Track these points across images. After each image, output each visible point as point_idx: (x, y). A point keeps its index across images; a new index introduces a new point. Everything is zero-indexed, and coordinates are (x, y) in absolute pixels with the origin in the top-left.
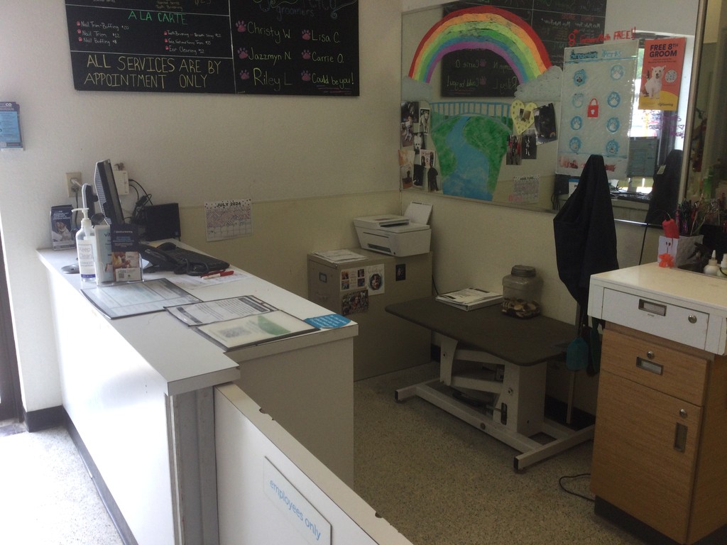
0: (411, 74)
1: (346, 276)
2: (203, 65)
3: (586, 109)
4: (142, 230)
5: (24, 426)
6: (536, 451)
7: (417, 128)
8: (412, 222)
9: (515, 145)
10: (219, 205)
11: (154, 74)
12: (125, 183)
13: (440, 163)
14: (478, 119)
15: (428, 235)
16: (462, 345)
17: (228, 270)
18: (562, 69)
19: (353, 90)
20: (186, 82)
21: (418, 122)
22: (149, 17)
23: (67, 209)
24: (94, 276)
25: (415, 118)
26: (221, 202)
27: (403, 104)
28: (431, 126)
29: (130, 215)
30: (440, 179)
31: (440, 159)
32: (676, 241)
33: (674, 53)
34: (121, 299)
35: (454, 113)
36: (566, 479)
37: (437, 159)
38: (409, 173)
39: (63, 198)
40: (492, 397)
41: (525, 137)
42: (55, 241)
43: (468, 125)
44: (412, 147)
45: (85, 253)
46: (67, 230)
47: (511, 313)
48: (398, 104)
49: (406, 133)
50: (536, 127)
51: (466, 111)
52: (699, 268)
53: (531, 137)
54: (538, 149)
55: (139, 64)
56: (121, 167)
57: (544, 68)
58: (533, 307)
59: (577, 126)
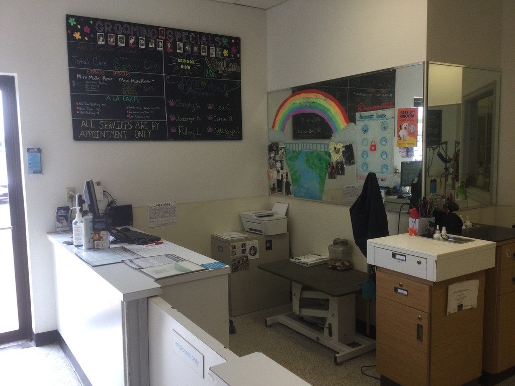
0: (273, 127)
1: (234, 247)
2: (149, 125)
3: (369, 146)
4: (110, 221)
5: (33, 343)
6: (348, 352)
7: (278, 158)
8: (276, 214)
9: (333, 168)
10: (157, 205)
11: (120, 130)
12: (101, 193)
13: (292, 178)
14: (311, 153)
15: (286, 221)
16: (305, 288)
17: (159, 242)
18: (355, 124)
19: (239, 137)
20: (139, 135)
21: (278, 154)
22: (118, 99)
23: (66, 209)
24: (82, 246)
25: (277, 152)
26: (158, 204)
27: (269, 144)
28: (286, 157)
29: (103, 212)
30: (292, 188)
31: (291, 175)
32: (417, 220)
33: (413, 116)
34: (97, 257)
35: (298, 148)
36: (366, 368)
37: (290, 176)
38: (274, 184)
39: (64, 202)
40: (323, 320)
41: (338, 163)
42: (58, 228)
43: (306, 156)
44: (276, 169)
45: (77, 232)
46: (65, 222)
47: (334, 268)
48: (267, 144)
49: (272, 160)
50: (343, 156)
51: (305, 147)
52: (430, 235)
53: (341, 163)
54: (345, 169)
55: (112, 125)
56: (99, 184)
57: (346, 124)
58: (347, 264)
59: (365, 156)
